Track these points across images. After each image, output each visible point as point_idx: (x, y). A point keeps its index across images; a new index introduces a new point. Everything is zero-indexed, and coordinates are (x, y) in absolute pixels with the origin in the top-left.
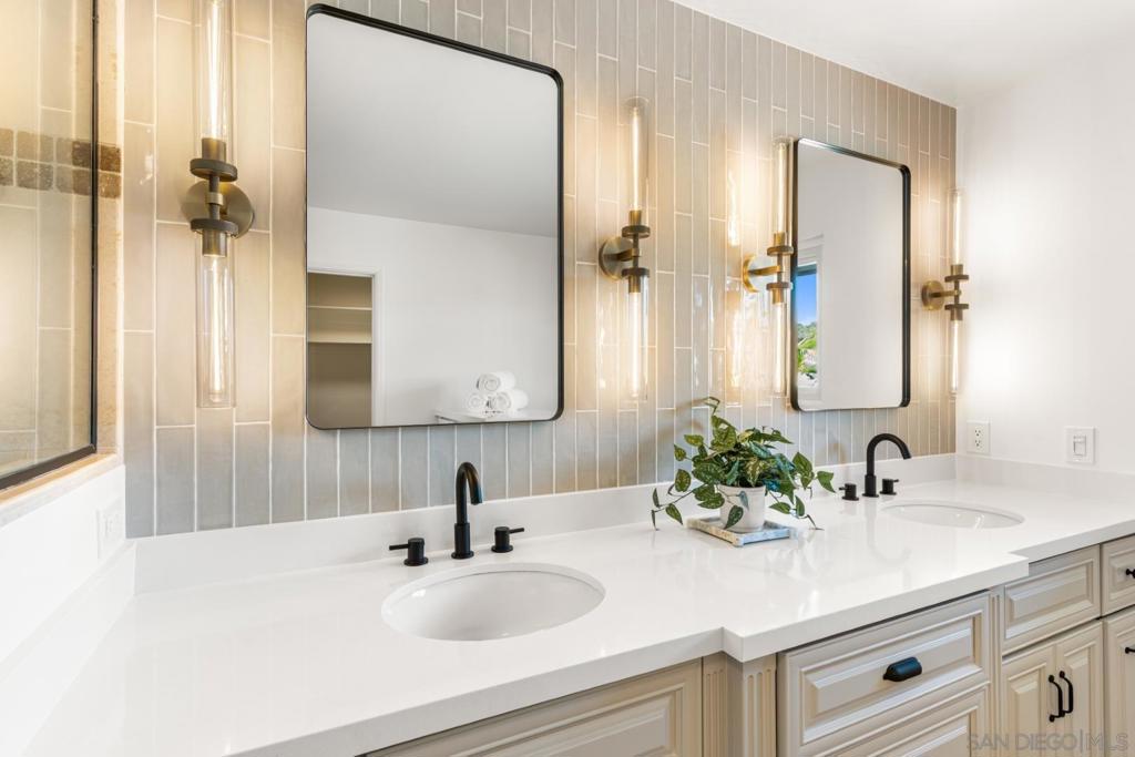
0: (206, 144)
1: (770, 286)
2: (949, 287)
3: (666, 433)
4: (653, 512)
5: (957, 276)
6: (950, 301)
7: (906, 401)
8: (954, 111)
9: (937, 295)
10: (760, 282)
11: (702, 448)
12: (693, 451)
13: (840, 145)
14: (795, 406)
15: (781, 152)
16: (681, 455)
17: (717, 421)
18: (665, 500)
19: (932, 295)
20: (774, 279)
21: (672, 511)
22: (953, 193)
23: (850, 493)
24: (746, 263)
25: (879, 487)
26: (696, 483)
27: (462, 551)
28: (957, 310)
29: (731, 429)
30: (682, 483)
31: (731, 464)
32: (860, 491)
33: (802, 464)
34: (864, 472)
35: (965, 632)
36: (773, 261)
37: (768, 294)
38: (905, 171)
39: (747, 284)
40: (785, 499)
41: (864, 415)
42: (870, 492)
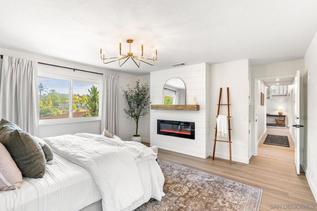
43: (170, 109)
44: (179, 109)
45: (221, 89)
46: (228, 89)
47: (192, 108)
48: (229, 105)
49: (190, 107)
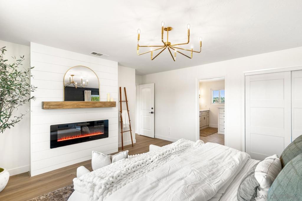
43: (84, 107)
44: (98, 106)
45: (120, 88)
46: (125, 88)
47: (111, 104)
48: (127, 101)
49: (109, 104)
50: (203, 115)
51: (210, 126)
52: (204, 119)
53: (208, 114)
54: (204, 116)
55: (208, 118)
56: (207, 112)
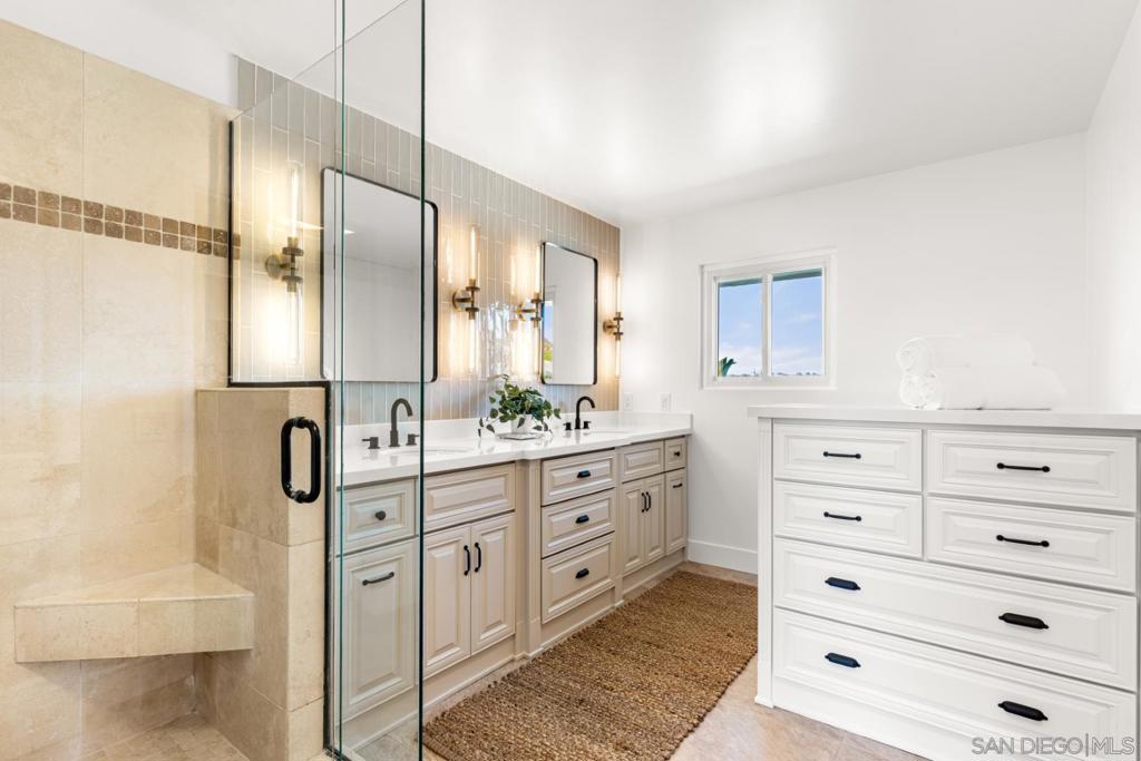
0: (290, 239)
1: (532, 319)
2: (615, 323)
3: (483, 393)
4: (479, 431)
5: (619, 318)
6: (615, 330)
7: (595, 383)
8: (619, 230)
9: (610, 327)
10: (527, 316)
11: (504, 397)
12: (499, 398)
13: (565, 246)
14: (543, 382)
15: (538, 248)
16: (493, 400)
17: (507, 386)
18: (486, 424)
19: (608, 327)
20: (534, 315)
21: (490, 428)
22: (617, 275)
23: (568, 426)
24: (520, 306)
25: (582, 425)
26: (500, 414)
27: (394, 443)
28: (618, 335)
29: (516, 388)
30: (494, 414)
31: (517, 404)
32: (573, 426)
33: (548, 405)
34: (575, 417)
35: (607, 464)
36: (534, 306)
37: (530, 323)
38: (595, 261)
39: (521, 316)
40: (539, 423)
41: (575, 389)
42: (578, 427)
50: (629, 474)
51: (690, 557)
52: (646, 509)
53: (678, 463)
54: (643, 486)
55: (673, 495)
56: (671, 448)
